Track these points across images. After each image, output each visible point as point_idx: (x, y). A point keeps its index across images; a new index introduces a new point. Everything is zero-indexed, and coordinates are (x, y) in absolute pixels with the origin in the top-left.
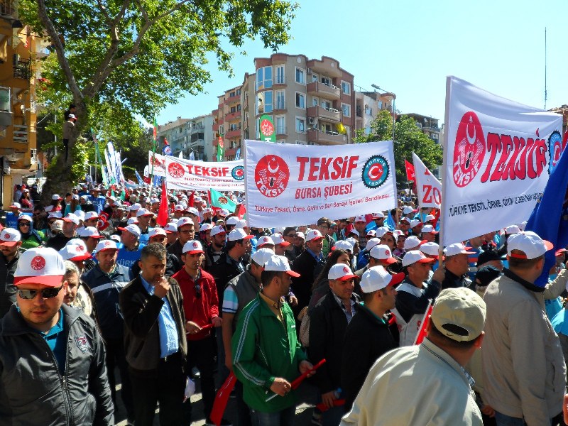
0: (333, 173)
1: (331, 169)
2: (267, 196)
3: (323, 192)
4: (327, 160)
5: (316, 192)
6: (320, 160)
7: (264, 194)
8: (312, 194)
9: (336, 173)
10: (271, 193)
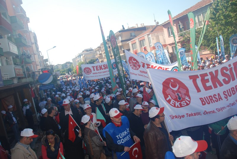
0: (224, 80)
1: (221, 78)
2: (178, 107)
3: (223, 96)
4: (214, 73)
5: (217, 97)
6: (208, 74)
7: (175, 106)
8: (214, 99)
9: (227, 79)
10: (180, 104)
